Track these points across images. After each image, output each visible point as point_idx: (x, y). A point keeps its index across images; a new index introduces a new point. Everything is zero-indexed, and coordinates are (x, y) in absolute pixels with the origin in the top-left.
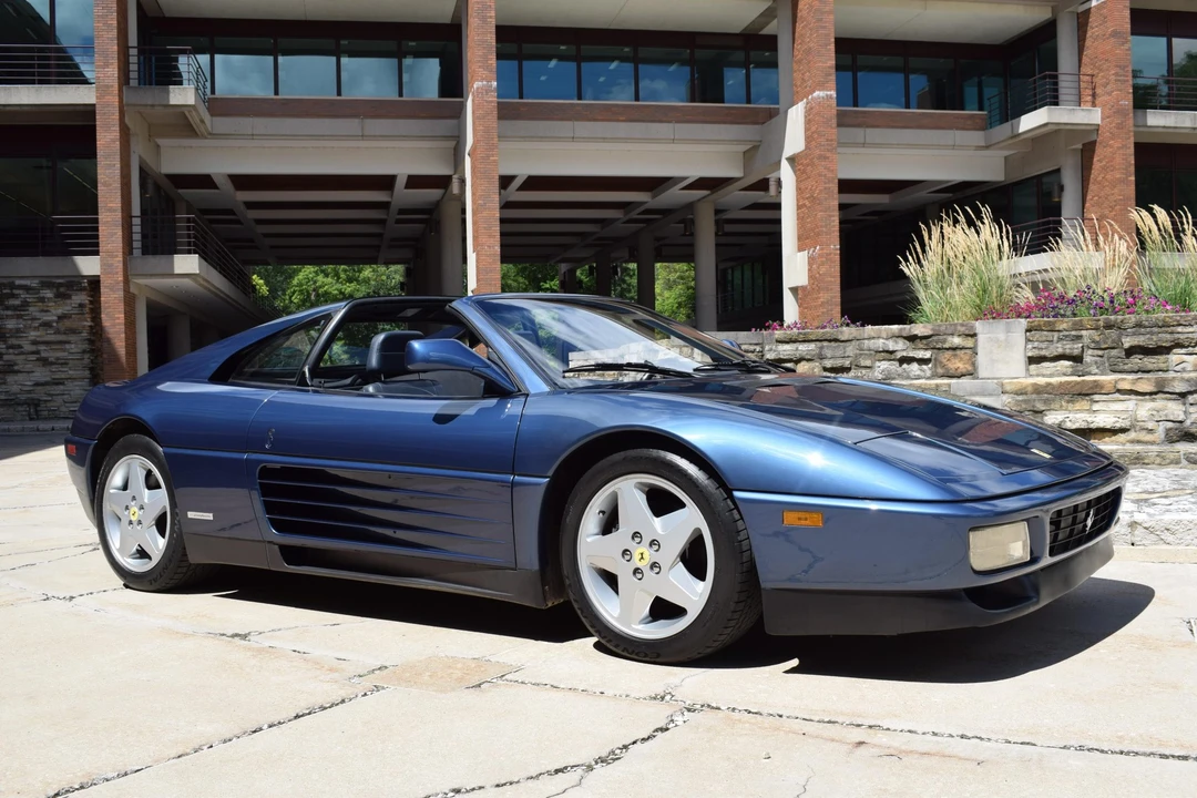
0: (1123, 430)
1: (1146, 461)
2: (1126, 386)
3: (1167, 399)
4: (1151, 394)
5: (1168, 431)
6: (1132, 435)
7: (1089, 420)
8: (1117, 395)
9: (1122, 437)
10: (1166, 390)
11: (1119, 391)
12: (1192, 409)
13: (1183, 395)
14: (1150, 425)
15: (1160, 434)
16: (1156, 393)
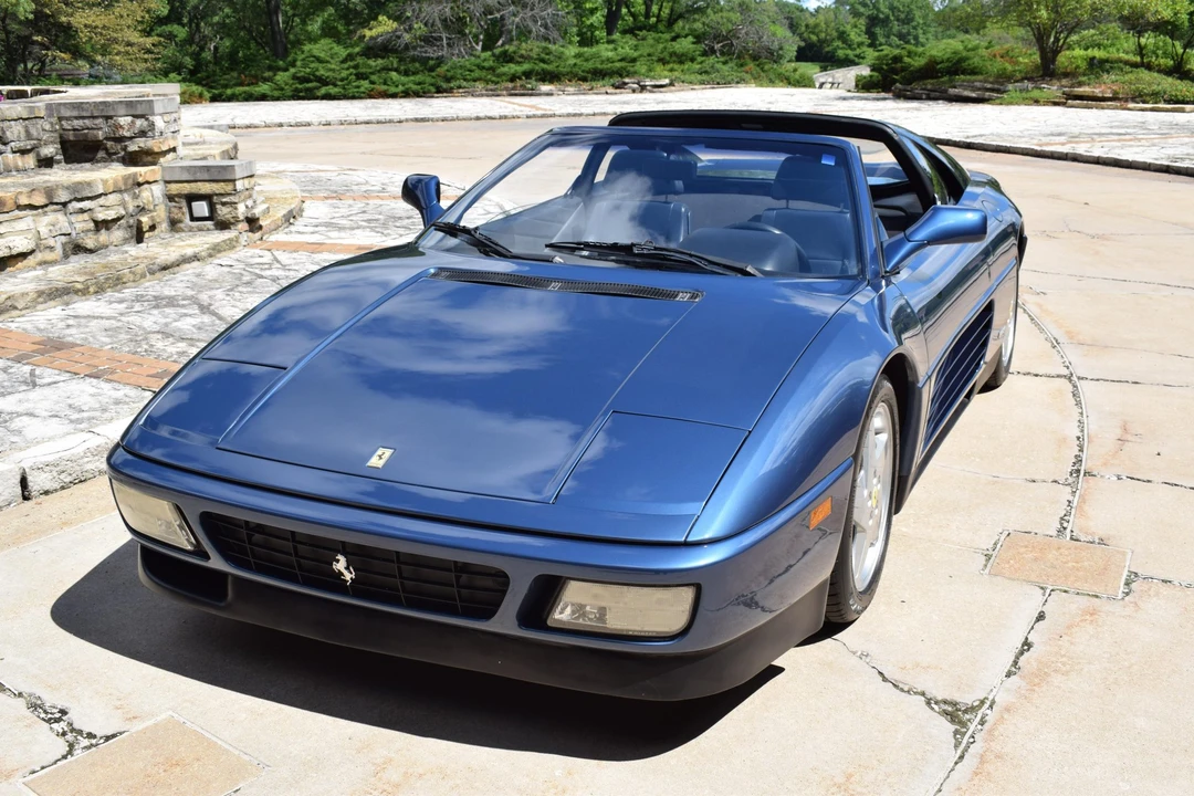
0: (32, 252)
1: (124, 280)
2: (24, 201)
3: (55, 211)
4: (42, 207)
5: (64, 245)
6: (39, 256)
7: (11, 245)
8: (17, 212)
9: (31, 260)
10: (55, 201)
11: (20, 207)
12: (73, 218)
13: (64, 204)
14: (51, 242)
15: (59, 251)
16: (46, 206)
